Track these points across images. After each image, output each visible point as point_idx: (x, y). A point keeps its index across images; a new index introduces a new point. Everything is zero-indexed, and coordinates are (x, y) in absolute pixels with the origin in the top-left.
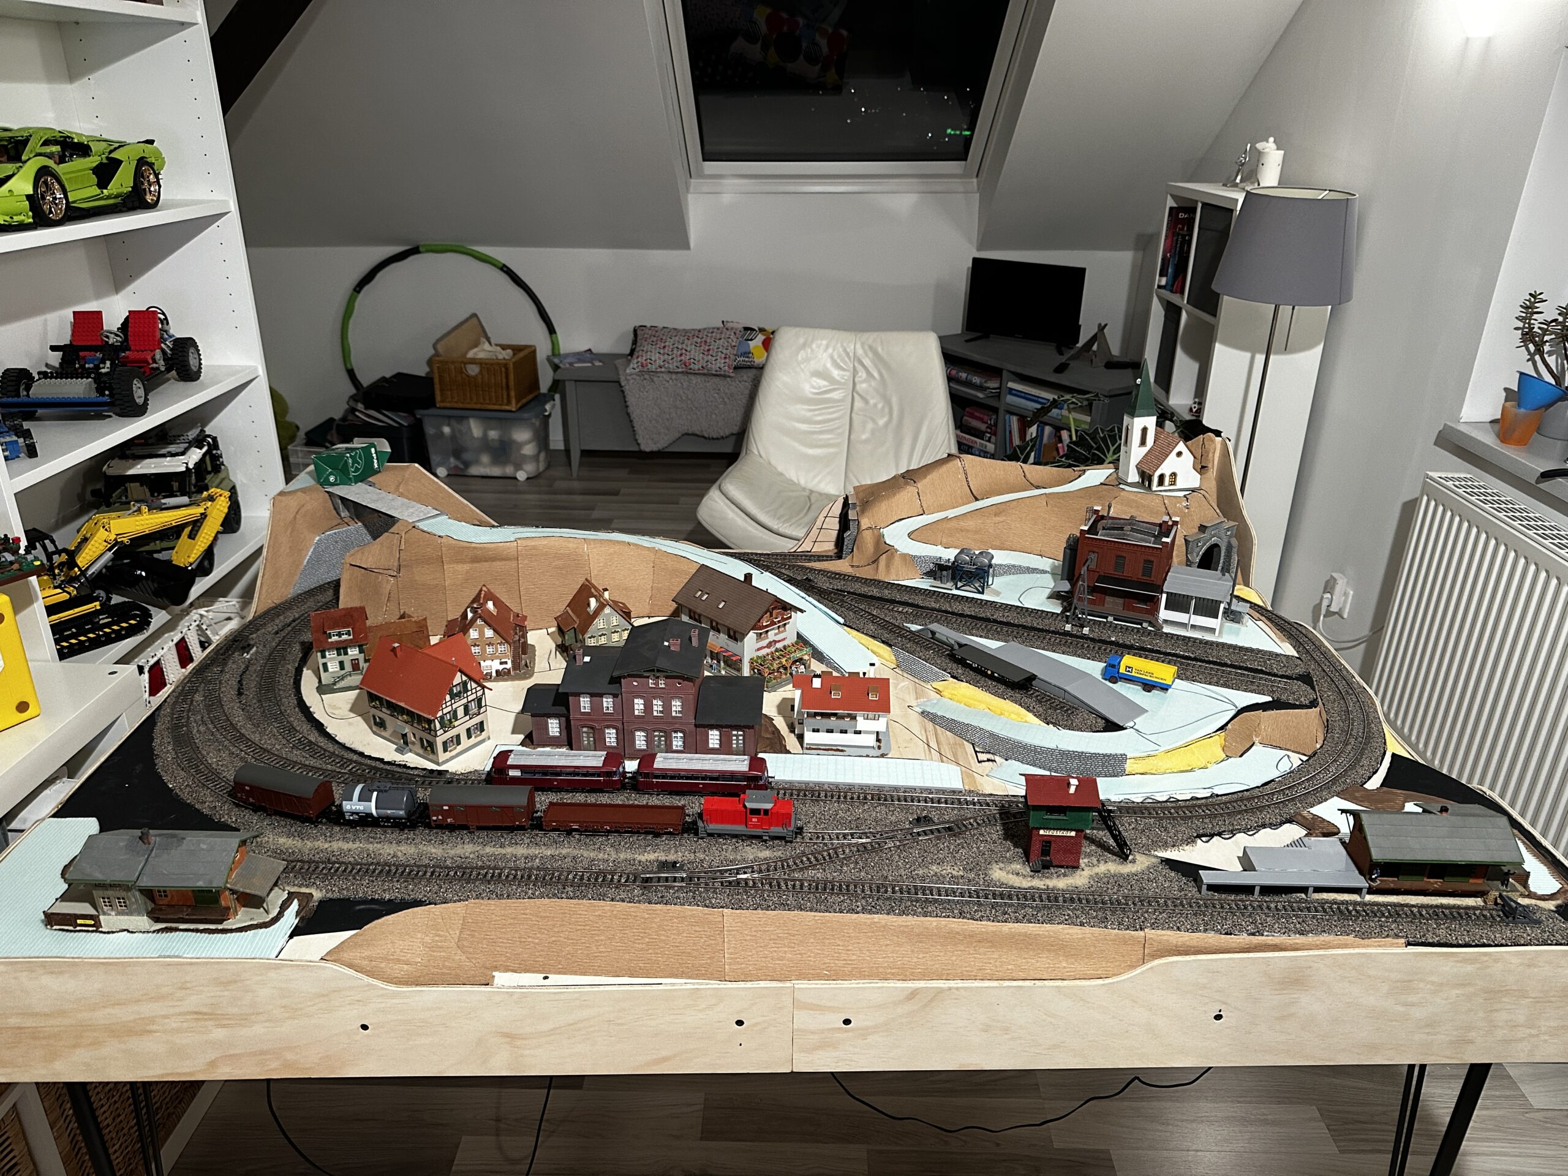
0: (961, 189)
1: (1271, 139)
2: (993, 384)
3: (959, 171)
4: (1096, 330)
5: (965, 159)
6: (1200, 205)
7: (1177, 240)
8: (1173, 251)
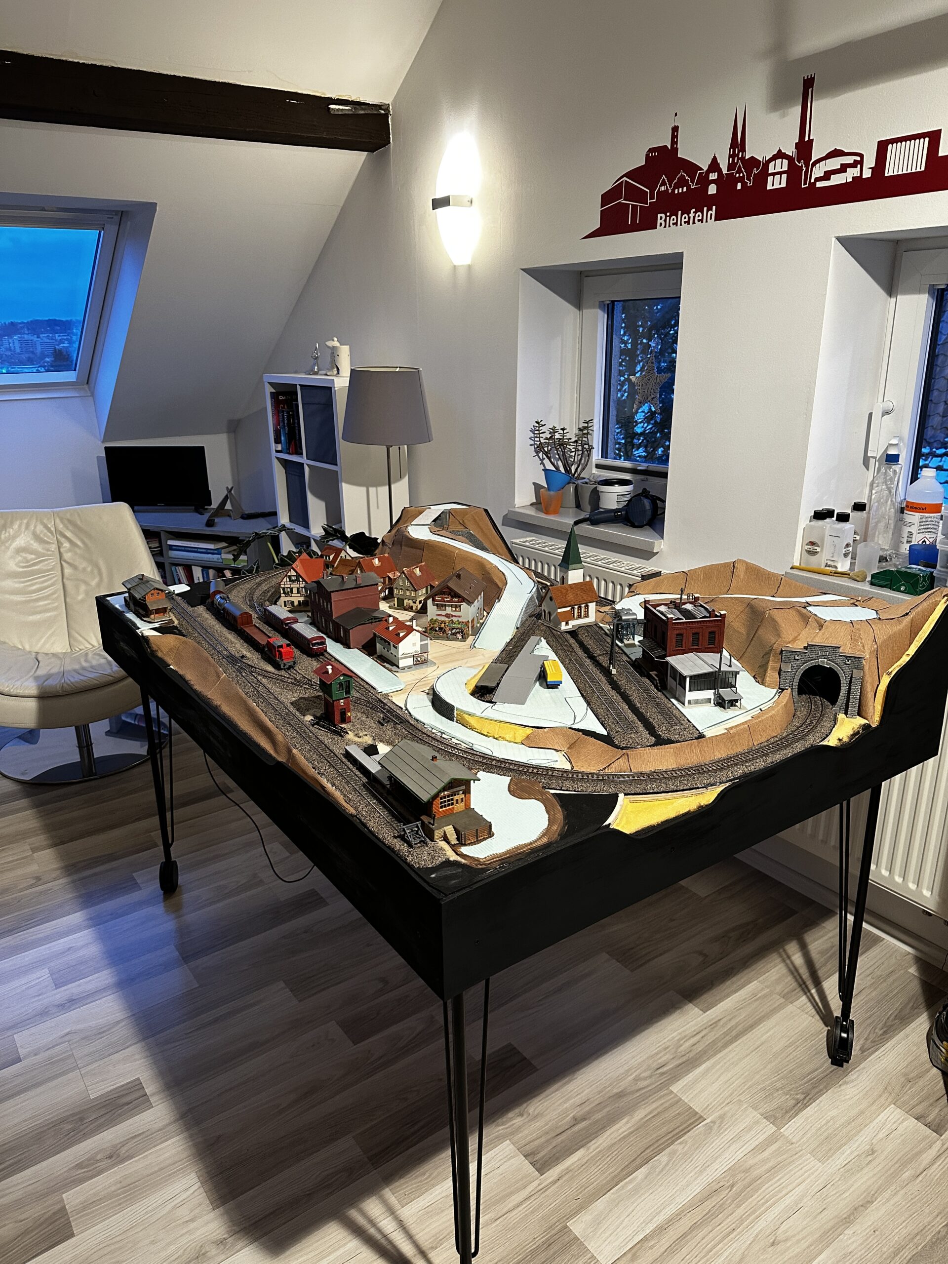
4: (226, 492)
5: (74, 370)
6: (299, 388)
7: (283, 416)
8: (281, 424)
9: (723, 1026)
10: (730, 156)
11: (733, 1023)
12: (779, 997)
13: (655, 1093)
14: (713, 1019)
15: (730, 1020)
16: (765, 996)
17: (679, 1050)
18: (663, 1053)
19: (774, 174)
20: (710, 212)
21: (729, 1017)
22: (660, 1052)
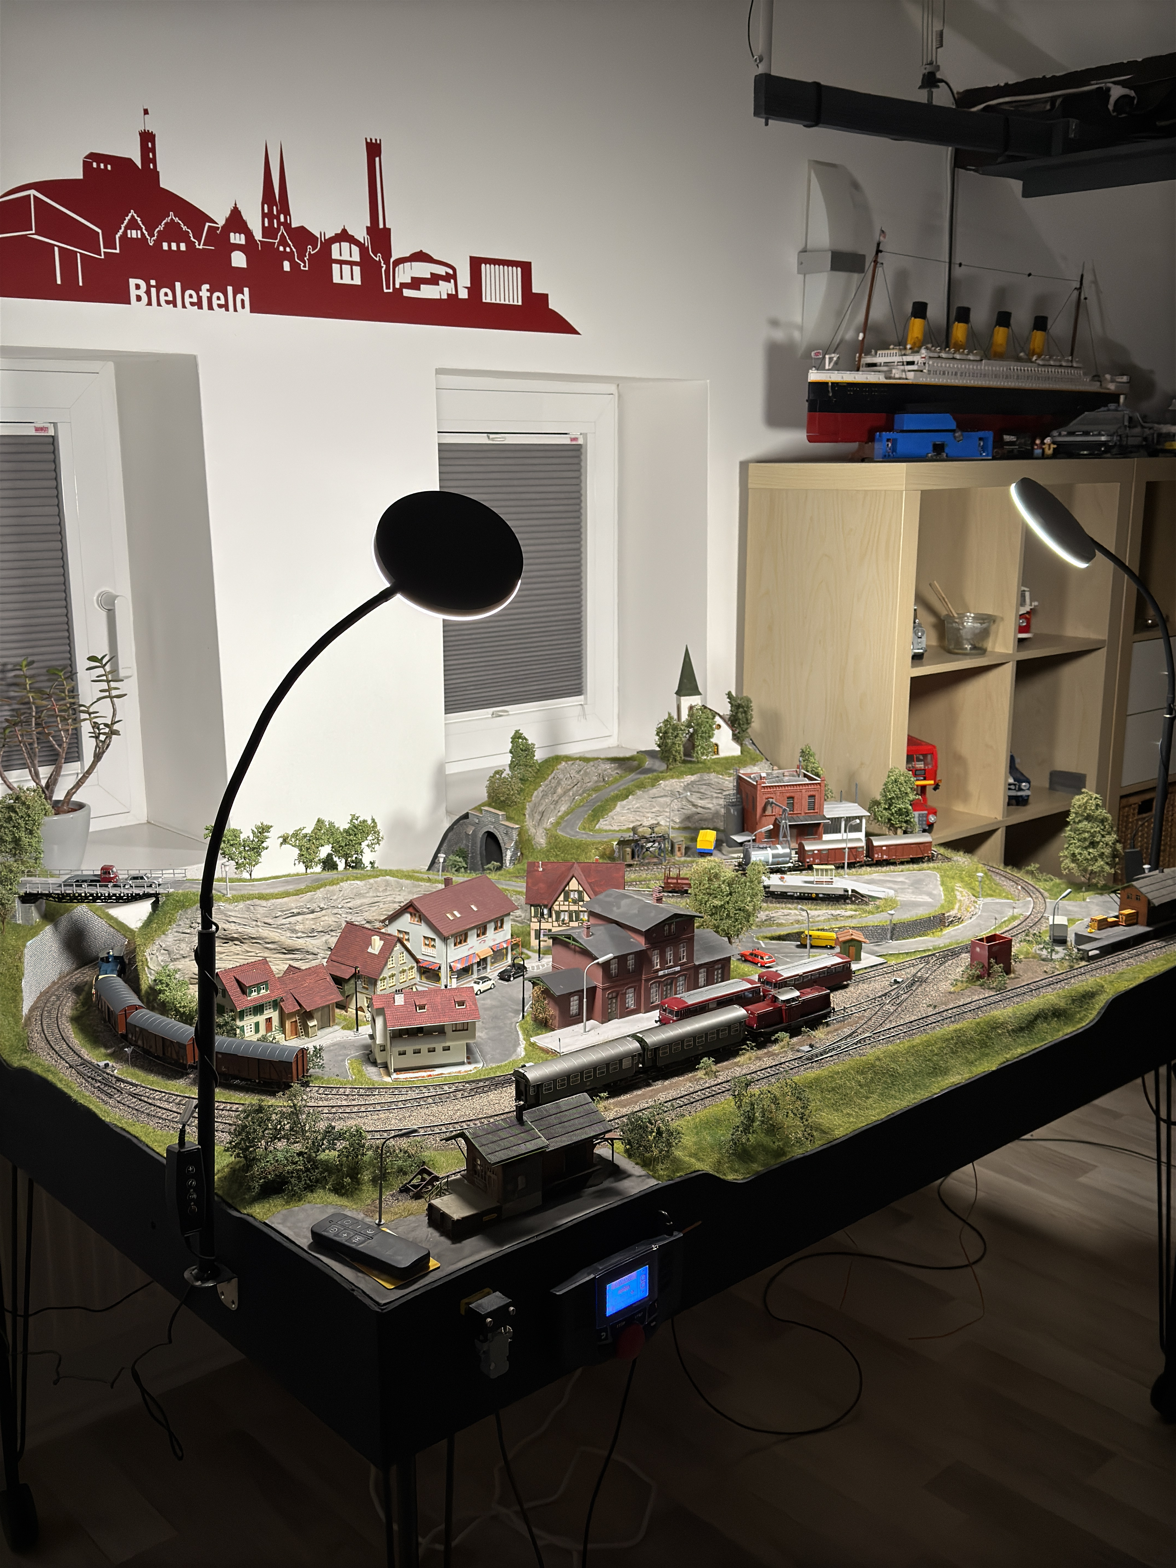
10: (264, 215)
19: (341, 262)
20: (239, 297)
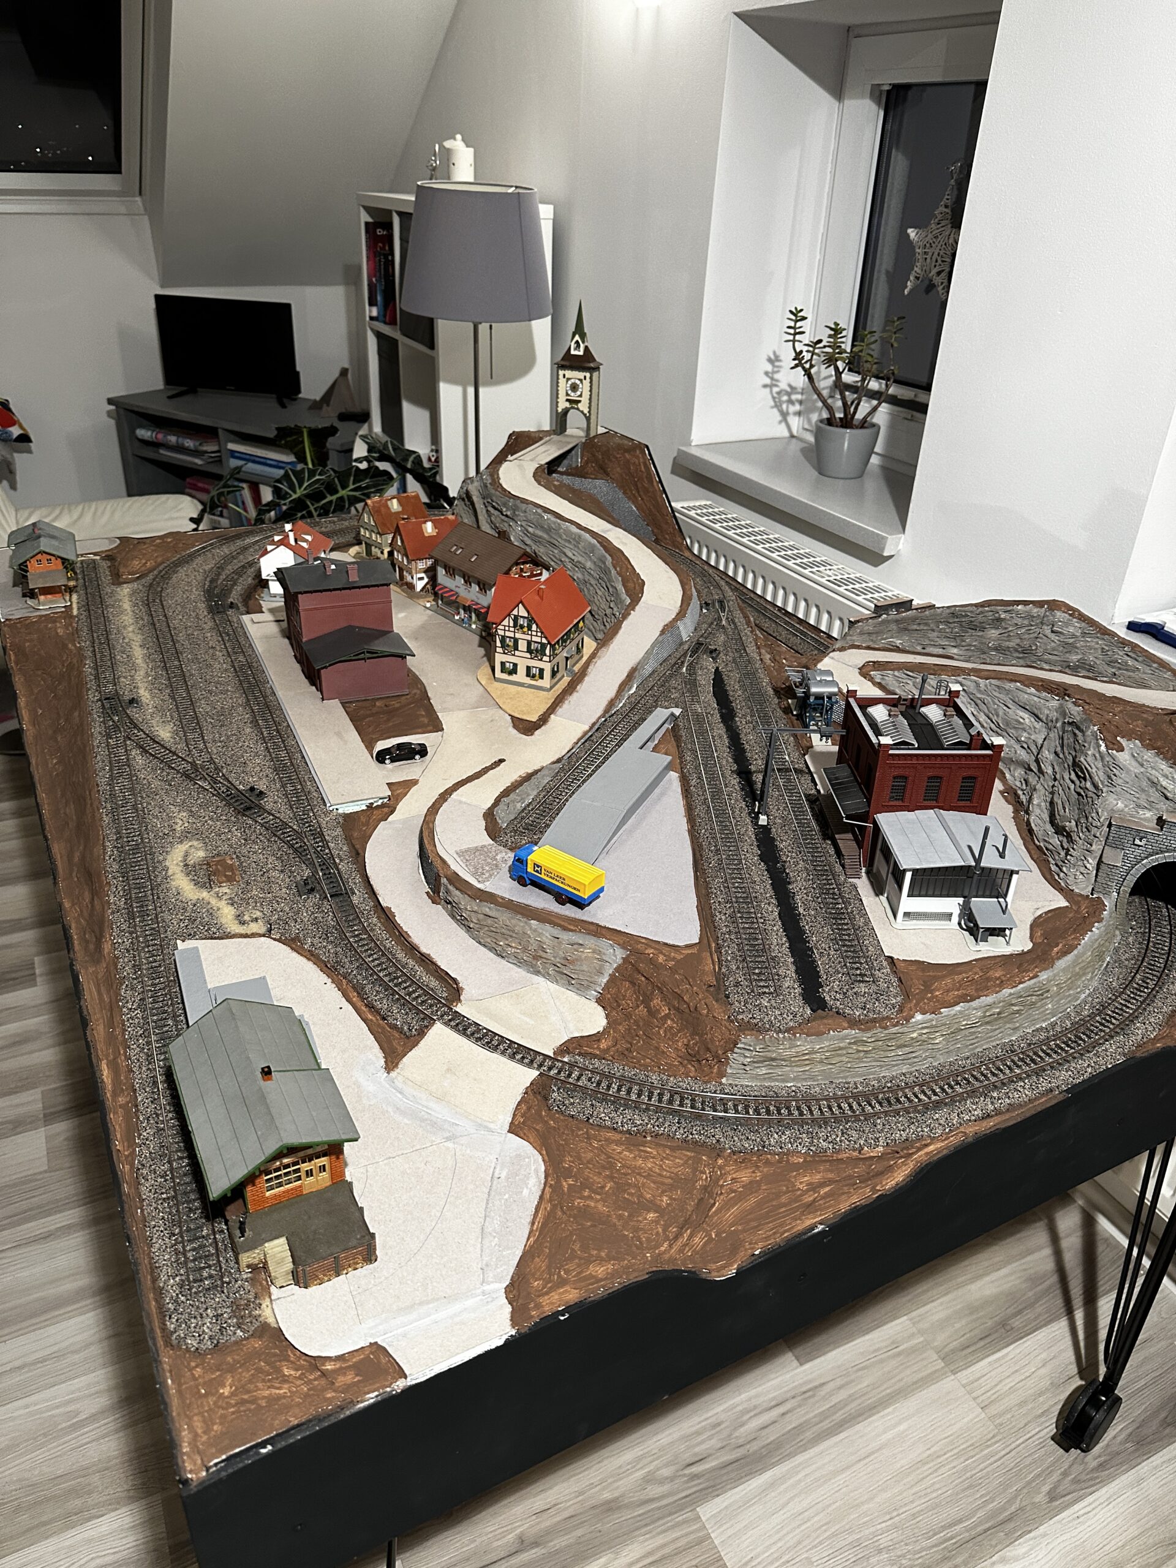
0: (123, 210)
1: (459, 137)
2: (210, 447)
3: (116, 188)
5: (120, 172)
6: (395, 215)
7: (380, 261)
8: (378, 274)
9: (824, 1399)
11: (843, 1395)
12: (935, 1357)
13: (670, 1514)
14: (810, 1381)
15: (840, 1388)
16: (913, 1350)
17: (736, 1434)
18: (709, 1434)
21: (839, 1382)
22: (704, 1429)
